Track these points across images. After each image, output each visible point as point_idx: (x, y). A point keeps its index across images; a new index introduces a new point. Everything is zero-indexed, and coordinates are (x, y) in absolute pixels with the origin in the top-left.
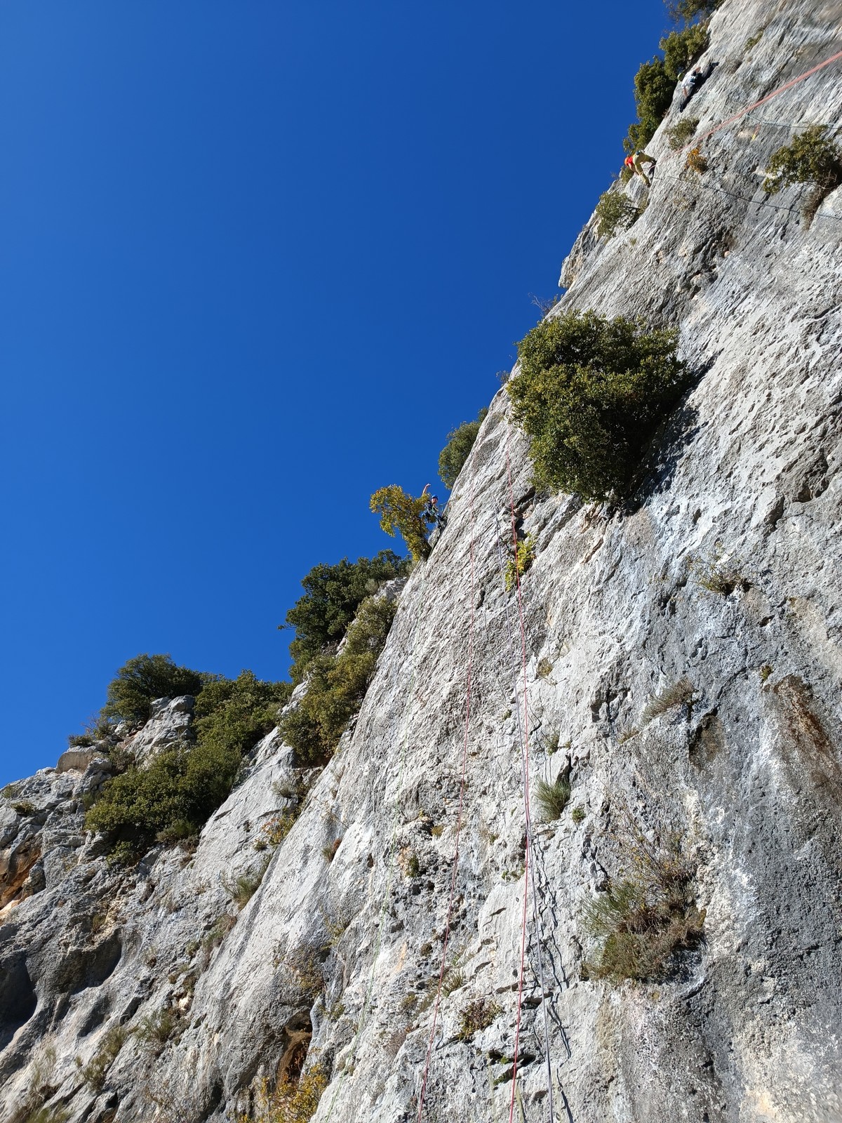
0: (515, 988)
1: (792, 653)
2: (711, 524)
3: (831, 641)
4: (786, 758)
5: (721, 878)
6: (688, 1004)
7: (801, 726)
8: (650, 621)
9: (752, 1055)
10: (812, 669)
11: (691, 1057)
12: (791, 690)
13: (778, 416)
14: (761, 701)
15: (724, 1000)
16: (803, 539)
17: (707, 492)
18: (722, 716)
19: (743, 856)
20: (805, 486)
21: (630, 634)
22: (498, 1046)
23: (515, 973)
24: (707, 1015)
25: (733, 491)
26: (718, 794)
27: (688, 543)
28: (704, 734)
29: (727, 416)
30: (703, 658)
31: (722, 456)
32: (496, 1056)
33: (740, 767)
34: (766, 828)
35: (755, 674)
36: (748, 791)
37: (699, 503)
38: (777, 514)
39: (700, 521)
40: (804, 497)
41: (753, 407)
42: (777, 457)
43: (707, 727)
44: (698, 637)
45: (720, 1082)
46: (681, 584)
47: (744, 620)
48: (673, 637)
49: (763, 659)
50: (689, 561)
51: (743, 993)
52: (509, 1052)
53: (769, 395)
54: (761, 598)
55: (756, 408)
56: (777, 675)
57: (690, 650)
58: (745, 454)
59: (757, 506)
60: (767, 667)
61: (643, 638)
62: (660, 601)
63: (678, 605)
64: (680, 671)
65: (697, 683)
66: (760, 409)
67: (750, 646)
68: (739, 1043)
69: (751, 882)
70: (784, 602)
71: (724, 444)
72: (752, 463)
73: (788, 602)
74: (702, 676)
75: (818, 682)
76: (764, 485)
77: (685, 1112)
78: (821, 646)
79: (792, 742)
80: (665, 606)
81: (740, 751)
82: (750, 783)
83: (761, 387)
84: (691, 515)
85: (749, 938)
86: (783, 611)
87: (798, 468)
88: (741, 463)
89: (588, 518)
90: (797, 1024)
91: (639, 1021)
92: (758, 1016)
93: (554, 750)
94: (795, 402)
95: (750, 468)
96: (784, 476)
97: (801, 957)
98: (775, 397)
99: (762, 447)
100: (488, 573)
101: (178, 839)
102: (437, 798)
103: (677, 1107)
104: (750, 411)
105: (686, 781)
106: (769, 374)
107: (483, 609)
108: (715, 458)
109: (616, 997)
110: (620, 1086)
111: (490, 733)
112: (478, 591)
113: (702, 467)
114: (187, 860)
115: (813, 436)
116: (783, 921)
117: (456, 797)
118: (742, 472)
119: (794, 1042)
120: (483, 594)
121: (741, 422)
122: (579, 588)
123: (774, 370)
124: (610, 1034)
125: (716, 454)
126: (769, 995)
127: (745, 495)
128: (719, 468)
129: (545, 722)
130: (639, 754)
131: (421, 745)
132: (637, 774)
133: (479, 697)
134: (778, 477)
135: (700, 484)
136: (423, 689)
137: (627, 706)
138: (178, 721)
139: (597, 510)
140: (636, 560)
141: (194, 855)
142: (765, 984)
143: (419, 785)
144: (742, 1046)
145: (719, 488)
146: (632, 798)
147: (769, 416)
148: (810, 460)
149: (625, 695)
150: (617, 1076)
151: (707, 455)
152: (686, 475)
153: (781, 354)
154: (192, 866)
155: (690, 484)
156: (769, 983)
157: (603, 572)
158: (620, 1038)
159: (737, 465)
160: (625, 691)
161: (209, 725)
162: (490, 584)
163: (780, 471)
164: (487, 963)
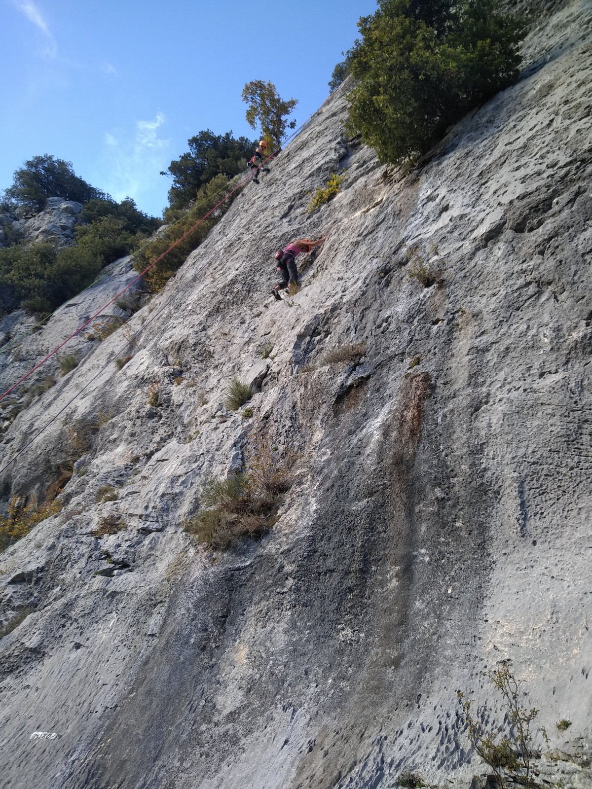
0: (141, 517)
1: (439, 355)
2: (447, 221)
3: (467, 358)
4: (386, 434)
5: (301, 500)
6: (232, 575)
7: (409, 415)
8: (368, 285)
9: (254, 622)
10: (443, 374)
11: (217, 608)
12: (420, 384)
13: (546, 143)
14: (399, 383)
15: (256, 582)
16: (497, 265)
17: (462, 192)
18: (371, 383)
19: (322, 491)
20: (526, 218)
21: (351, 289)
22: (111, 550)
23: (147, 508)
24: (241, 586)
25: (478, 199)
26: (334, 440)
27: (425, 230)
28: (353, 392)
29: (515, 126)
30: (383, 332)
31: (489, 164)
32: (108, 555)
33: (360, 425)
34: (346, 478)
35: (408, 361)
36: (351, 447)
37: (452, 199)
38: (493, 235)
39: (444, 215)
40: (519, 228)
41: (535, 126)
42: (522, 183)
43: (357, 387)
44: (388, 313)
45: (225, 630)
46: (402, 264)
47: (424, 314)
48: (376, 306)
49: (419, 351)
50: (416, 247)
51: (270, 582)
52: (116, 557)
53: (552, 121)
54: (444, 301)
55: (535, 130)
56: (420, 369)
57: (378, 322)
58: (506, 168)
59: (484, 222)
60: (418, 358)
61: (357, 297)
62: (382, 272)
63: (393, 281)
64: (365, 335)
65: (369, 350)
66: (537, 132)
67: (417, 337)
68: (250, 612)
69: (316, 512)
70: (457, 312)
71: (497, 153)
72: (503, 181)
73: (460, 313)
74: (374, 347)
75: (442, 386)
76: (499, 204)
77: (192, 640)
78: (458, 359)
79: (396, 424)
80: (383, 277)
81: (365, 415)
82: (355, 441)
83: (551, 110)
84: (441, 207)
85: (292, 549)
86: (453, 318)
87: (529, 200)
88: (498, 175)
89: (385, 175)
90: (292, 615)
91: (197, 572)
92: (272, 600)
93: (266, 357)
94: (564, 136)
95: (500, 184)
96: (516, 203)
97: (320, 574)
98: (554, 125)
99: (518, 168)
100: (302, 191)
101: (35, 311)
102: (190, 356)
103: (189, 636)
104: (530, 130)
105: (322, 421)
106: (563, 100)
107: (285, 220)
108: (484, 163)
109: (192, 552)
110: (163, 608)
111: (241, 323)
112: (289, 204)
113: (471, 167)
114: (37, 329)
115: (557, 175)
116: (322, 546)
117: (202, 361)
118: (493, 185)
119: (283, 625)
120: (291, 208)
121: (519, 137)
122: (348, 233)
123: (570, 97)
124: (175, 574)
125: (487, 159)
126: (285, 590)
127: (483, 207)
128: (481, 174)
129: (273, 333)
130: (306, 387)
131: (199, 312)
132: (299, 401)
133: (249, 291)
134: (511, 202)
135: (462, 182)
136: (219, 268)
137: (322, 346)
138: (64, 221)
139: (395, 170)
140: (390, 228)
141: (44, 326)
142: (287, 582)
143: (183, 342)
144: (251, 614)
145: (471, 192)
146: (287, 417)
147: (539, 141)
148: (542, 196)
149: (326, 336)
150: (165, 602)
151: (481, 157)
152: (458, 168)
153: (583, 83)
154: (40, 334)
155: (456, 178)
156: (290, 582)
157: (367, 227)
158: (180, 579)
159: (494, 176)
160: (327, 333)
161: (84, 233)
162: (300, 201)
163: (516, 197)
164: (137, 493)
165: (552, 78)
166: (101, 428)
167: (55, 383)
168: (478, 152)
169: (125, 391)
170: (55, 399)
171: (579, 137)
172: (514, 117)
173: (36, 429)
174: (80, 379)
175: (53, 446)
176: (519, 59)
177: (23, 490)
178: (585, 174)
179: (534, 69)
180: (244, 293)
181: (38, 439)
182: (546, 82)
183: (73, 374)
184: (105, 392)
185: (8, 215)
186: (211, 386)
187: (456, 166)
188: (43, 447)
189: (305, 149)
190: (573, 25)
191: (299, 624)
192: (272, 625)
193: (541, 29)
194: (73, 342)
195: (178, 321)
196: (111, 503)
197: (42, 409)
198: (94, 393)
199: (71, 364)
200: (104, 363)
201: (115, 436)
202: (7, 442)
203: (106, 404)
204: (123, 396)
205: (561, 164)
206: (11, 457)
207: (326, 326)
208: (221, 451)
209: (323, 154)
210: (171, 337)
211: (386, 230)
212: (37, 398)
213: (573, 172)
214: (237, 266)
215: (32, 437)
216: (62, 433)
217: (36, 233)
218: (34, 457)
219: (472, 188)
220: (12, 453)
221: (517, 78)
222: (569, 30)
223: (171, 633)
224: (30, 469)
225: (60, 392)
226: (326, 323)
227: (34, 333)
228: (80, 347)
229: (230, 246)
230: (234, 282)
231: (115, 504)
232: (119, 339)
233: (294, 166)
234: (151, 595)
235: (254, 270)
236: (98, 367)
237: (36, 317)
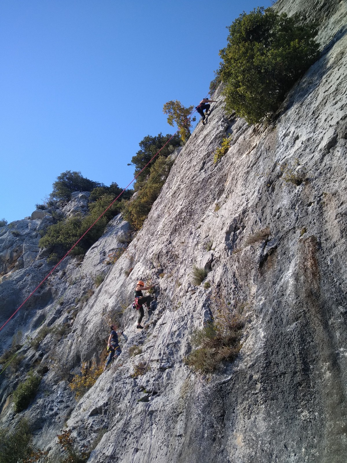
0: (158, 361)
1: (317, 224)
2: (300, 145)
3: (336, 221)
4: (297, 279)
5: (253, 331)
6: (221, 387)
7: (309, 264)
8: (261, 193)
9: (242, 416)
10: (323, 234)
11: (216, 411)
12: (310, 243)
14: (297, 246)
15: (237, 389)
16: (340, 161)
17: (304, 126)
18: (279, 250)
19: (265, 323)
21: (252, 198)
22: (145, 385)
23: (160, 354)
24: (228, 394)
25: (316, 127)
26: (265, 290)
27: (288, 153)
28: (269, 258)
29: (327, 81)
30: (278, 218)
31: (317, 106)
32: (143, 389)
33: (278, 278)
34: (278, 312)
35: (298, 231)
36: (277, 292)
37: (299, 132)
38: (332, 144)
39: (297, 142)
41: (340, 77)
42: (341, 110)
43: (271, 254)
44: (278, 206)
45: (225, 425)
46: (279, 176)
47: (301, 201)
48: (269, 204)
49: (304, 224)
50: (285, 164)
51: (246, 387)
52: (148, 388)
54: (312, 191)
55: (340, 79)
56: (307, 235)
57: (274, 213)
58: (328, 105)
59: (324, 138)
60: (305, 229)
61: (256, 202)
62: (268, 183)
63: (276, 187)
64: (267, 222)
65: (272, 231)
66: (342, 79)
67: (300, 216)
68: (238, 410)
69: (264, 337)
70: (322, 195)
71: (320, 99)
72: (328, 112)
73: (324, 195)
74: (275, 228)
75: (324, 242)
76: (330, 126)
77: (206, 435)
78: (331, 223)
79: (302, 271)
80: (270, 186)
81: (280, 271)
82: (278, 288)
84: (294, 138)
85: (255, 364)
86: (320, 199)
88: (324, 110)
89: (254, 130)
90: (266, 407)
91: (199, 389)
92: (250, 399)
93: (210, 250)
95: (327, 115)
96: (341, 122)
97: (277, 376)
99: (336, 103)
100: (208, 153)
101: (76, 255)
102: (165, 260)
103: (203, 432)
104: (337, 80)
105: (254, 280)
107: (202, 171)
108: (313, 107)
109: (193, 377)
110: (183, 416)
111: (191, 234)
112: (202, 162)
113: (306, 111)
114: (79, 264)
116: (273, 358)
117: (173, 261)
118: (323, 117)
119: (261, 416)
120: (204, 163)
121: (331, 86)
122: (241, 168)
124: (186, 393)
125: (315, 104)
126: (257, 391)
127: (320, 130)
128: (313, 113)
129: (210, 235)
130: (239, 262)
131: (165, 234)
132: (236, 271)
133: (191, 216)
134: (338, 123)
135: (303, 120)
136: (171, 207)
137: (242, 236)
138: (82, 203)
139: (260, 126)
140: (266, 158)
141: (82, 263)
142: (257, 386)
143: (160, 253)
144: (239, 411)
145: (310, 124)
146: (231, 283)
149: (243, 229)
150: (183, 412)
151: (310, 104)
152: (298, 114)
154: (81, 267)
155: (299, 119)
156: (259, 386)
157: (251, 161)
158: (189, 395)
159: (322, 112)
160: (244, 227)
161: (94, 207)
162: (208, 159)
163: (340, 119)
164: (152, 346)
165: (342, 48)
166: (124, 313)
167: (93, 293)
168: (307, 101)
169: (133, 289)
170: (95, 302)
172: (324, 76)
173: (88, 321)
174: (107, 287)
175: (99, 329)
177: (88, 358)
180: (188, 217)
181: (90, 326)
182: (339, 51)
183: (102, 285)
184: (122, 292)
185: (53, 207)
186: (181, 274)
187: (296, 113)
188: (94, 331)
189: (204, 130)
191: (271, 413)
192: (254, 416)
194: (99, 267)
195: (154, 242)
196: (139, 355)
197: (89, 309)
198: (116, 294)
199: (100, 280)
200: (118, 276)
201: (132, 316)
202: (74, 331)
203: (124, 298)
204: (132, 292)
206: (77, 340)
207: (242, 223)
208: (196, 311)
209: (215, 130)
210: (152, 252)
211: (264, 160)
212: (85, 303)
214: (181, 203)
215: (86, 326)
216: (102, 320)
217: (69, 213)
218: (90, 337)
219: (310, 122)
220: (78, 337)
221: (319, 56)
223: (192, 432)
224: (89, 345)
225: (97, 297)
226: (241, 221)
227: (77, 267)
228: (103, 269)
229: (174, 193)
230: (181, 212)
231: (141, 356)
232: (123, 260)
233: (200, 140)
234: (174, 410)
235: (191, 203)
236: (116, 278)
237: (77, 258)
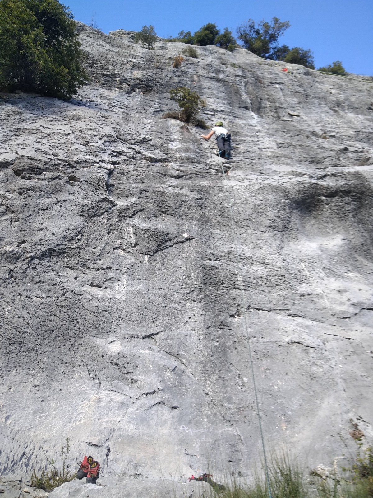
13: (59, 142)
20: (24, 170)
29: (51, 121)
40: (18, 173)
42: (35, 151)
53: (69, 134)
55: (59, 131)
58: (32, 137)
59: (1, 155)
66: (59, 133)
71: (34, 126)
72: (26, 142)
83: (72, 129)
87: (32, 162)
88: (26, 137)
94: (69, 146)
95: (24, 142)
96: (25, 158)
98: (69, 137)
99: (38, 142)
104: (57, 129)
106: (80, 129)
108: (24, 125)
113: (16, 121)
115: (54, 161)
118: (20, 140)
121: (50, 128)
123: (83, 131)
125: (27, 125)
127: (7, 146)
128: (18, 129)
134: (23, 156)
135: (5, 124)
145: (6, 134)
147: (57, 138)
148: (40, 166)
151: (24, 121)
152: (8, 116)
153: (93, 129)
159: (24, 136)
163: (27, 155)
165: (83, 115)
168: (25, 117)
171: (75, 152)
172: (54, 117)
176: (75, 92)
178: (66, 171)
179: (79, 103)
182: (79, 114)
187: (8, 113)
190: (107, 101)
193: (94, 89)
205: (59, 157)
213: (62, 166)
219: (8, 132)
221: (68, 100)
222: (104, 101)
